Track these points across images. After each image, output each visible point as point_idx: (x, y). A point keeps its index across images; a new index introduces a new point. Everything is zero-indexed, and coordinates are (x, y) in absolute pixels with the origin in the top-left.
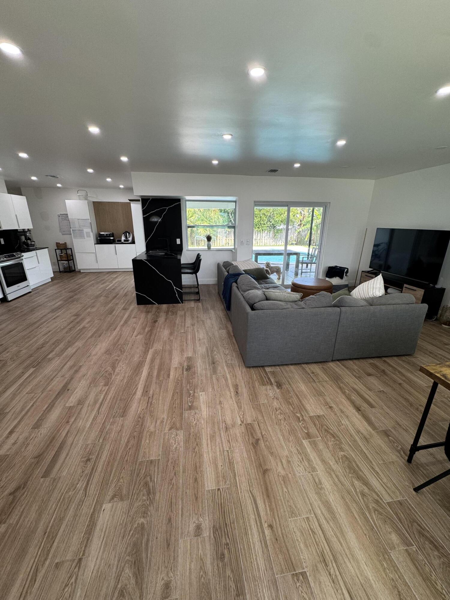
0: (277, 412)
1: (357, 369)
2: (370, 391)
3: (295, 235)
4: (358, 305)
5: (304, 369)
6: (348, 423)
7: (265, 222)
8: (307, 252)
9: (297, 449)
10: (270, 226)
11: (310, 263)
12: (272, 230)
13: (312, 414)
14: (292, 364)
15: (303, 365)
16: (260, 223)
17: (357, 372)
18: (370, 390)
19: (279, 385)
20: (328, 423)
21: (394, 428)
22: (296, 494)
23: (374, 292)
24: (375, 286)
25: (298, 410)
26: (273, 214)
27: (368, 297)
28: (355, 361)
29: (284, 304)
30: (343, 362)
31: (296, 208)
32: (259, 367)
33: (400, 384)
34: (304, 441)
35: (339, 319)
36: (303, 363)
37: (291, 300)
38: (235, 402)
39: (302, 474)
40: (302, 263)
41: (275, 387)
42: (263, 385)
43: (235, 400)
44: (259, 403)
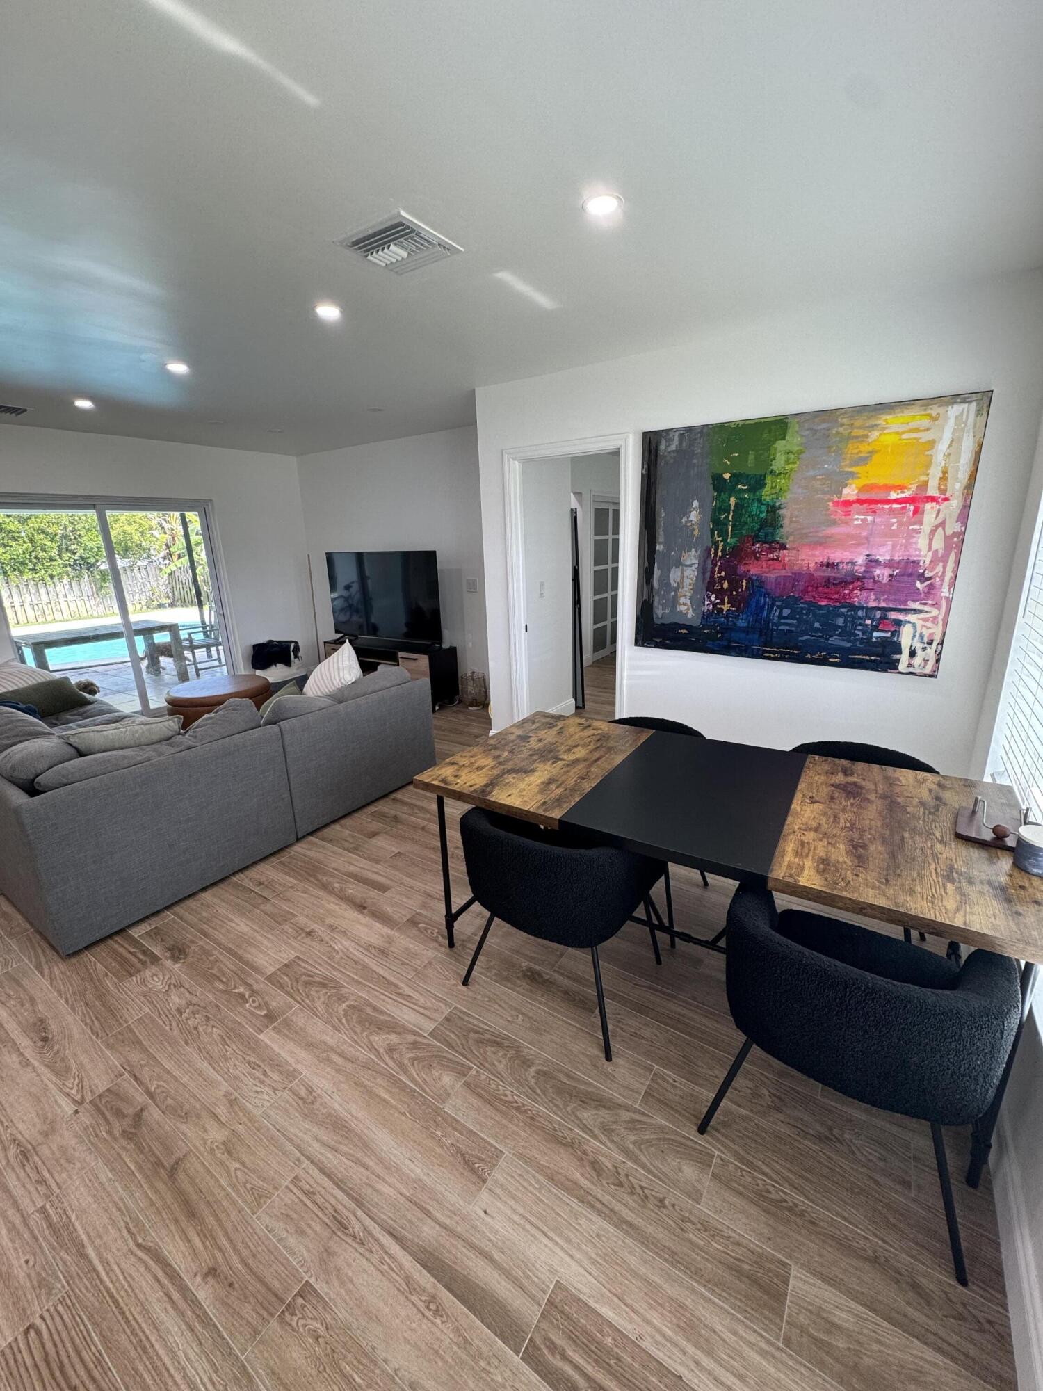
0: (184, 1016)
1: (350, 835)
2: (377, 863)
3: (161, 583)
4: (314, 709)
5: (238, 886)
6: (347, 943)
7: (54, 553)
8: (198, 621)
9: (249, 1063)
10: (74, 564)
11: (213, 645)
12: (85, 573)
13: (270, 970)
14: (204, 889)
15: (234, 878)
16: (36, 557)
17: (351, 840)
18: (377, 861)
19: (177, 952)
20: (309, 968)
21: (424, 906)
22: (262, 1153)
23: (341, 676)
24: (341, 665)
25: (237, 979)
26: (74, 530)
27: (334, 688)
28: (343, 822)
29: (132, 753)
30: (320, 834)
31: (144, 513)
32: (110, 936)
33: (423, 828)
34: (261, 1037)
35: (284, 748)
36: (234, 874)
37: (155, 738)
38: (42, 1069)
39: (269, 1104)
40: (192, 648)
41: (169, 963)
42: (131, 975)
43: (42, 1063)
44: (125, 1025)
